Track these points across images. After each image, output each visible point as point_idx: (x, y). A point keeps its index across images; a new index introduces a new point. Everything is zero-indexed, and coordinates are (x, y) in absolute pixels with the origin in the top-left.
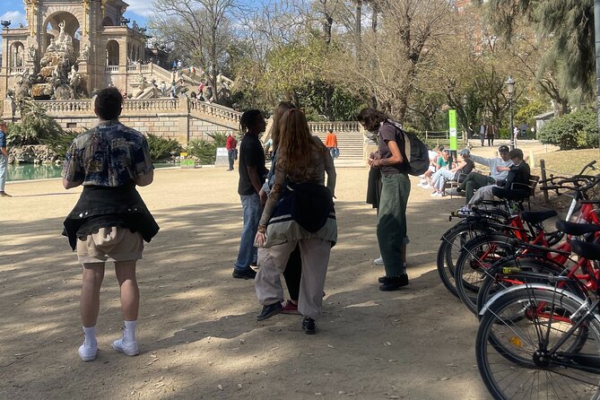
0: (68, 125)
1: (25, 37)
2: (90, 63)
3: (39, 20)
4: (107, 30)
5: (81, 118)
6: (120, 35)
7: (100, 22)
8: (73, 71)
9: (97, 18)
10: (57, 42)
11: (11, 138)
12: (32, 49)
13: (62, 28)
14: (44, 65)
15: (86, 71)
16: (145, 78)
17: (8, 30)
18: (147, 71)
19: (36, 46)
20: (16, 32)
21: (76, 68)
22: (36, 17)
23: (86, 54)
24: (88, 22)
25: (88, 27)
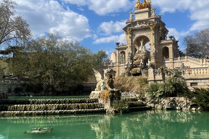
0: (192, 84)
1: (126, 49)
2: (156, 58)
3: (132, 41)
4: (162, 42)
5: (201, 79)
6: (169, 44)
7: (159, 39)
8: (149, 62)
9: (158, 37)
10: (140, 49)
11: (161, 92)
12: (129, 53)
13: (142, 43)
14: (135, 60)
15: (154, 62)
16: (183, 64)
17: (119, 46)
18: (184, 60)
19: (131, 52)
20: (122, 47)
21: (150, 61)
22: (130, 39)
23: (154, 54)
24: (154, 39)
25: (154, 41)
